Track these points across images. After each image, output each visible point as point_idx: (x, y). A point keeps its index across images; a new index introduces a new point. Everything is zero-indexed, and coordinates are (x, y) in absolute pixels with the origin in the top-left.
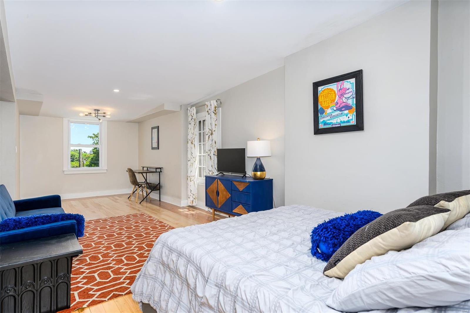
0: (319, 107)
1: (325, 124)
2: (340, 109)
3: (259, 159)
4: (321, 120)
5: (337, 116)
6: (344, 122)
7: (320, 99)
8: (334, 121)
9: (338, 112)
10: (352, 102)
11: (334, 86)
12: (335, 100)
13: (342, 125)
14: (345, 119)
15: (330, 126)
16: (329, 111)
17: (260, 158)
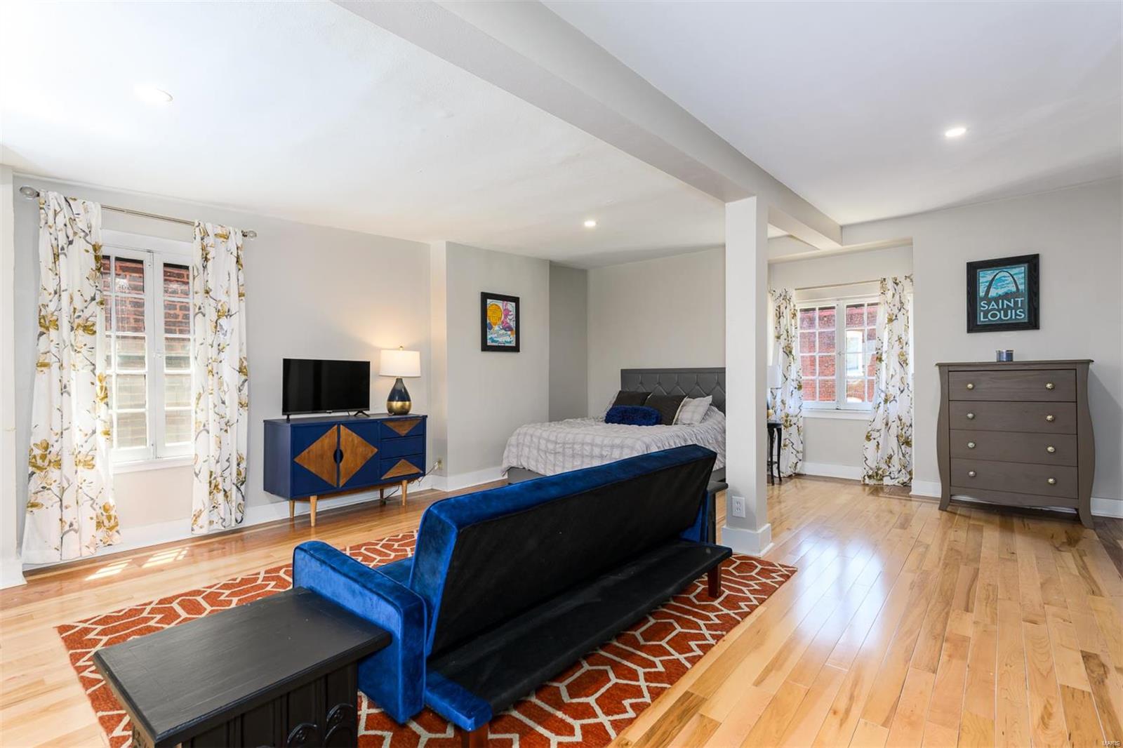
0: (488, 321)
1: (493, 341)
2: (504, 329)
3: (399, 380)
4: (489, 337)
5: (502, 335)
6: (507, 342)
7: (489, 313)
8: (500, 340)
9: (503, 331)
10: (513, 324)
11: (500, 303)
12: (501, 318)
13: (507, 345)
14: (509, 340)
15: (496, 344)
16: (496, 328)
17: (401, 379)
